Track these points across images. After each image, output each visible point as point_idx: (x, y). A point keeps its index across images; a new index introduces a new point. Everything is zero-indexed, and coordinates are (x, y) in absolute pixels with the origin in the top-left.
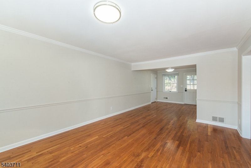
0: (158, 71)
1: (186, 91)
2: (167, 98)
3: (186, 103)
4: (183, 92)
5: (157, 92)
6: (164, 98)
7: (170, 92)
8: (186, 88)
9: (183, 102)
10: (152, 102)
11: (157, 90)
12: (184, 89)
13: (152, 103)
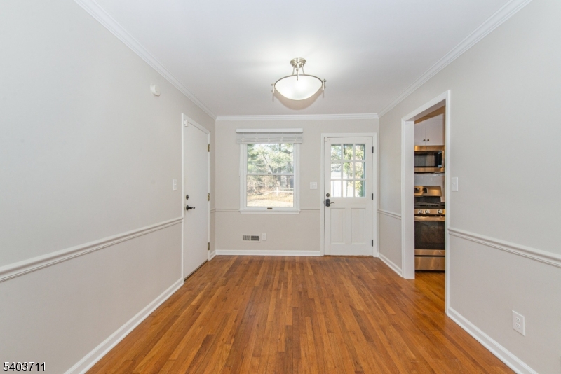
0: (219, 118)
1: (328, 203)
2: (256, 238)
3: (327, 253)
4: (318, 211)
5: (213, 212)
6: (245, 238)
7: (270, 212)
8: (328, 195)
9: (319, 249)
10: (187, 276)
11: (213, 205)
12: (323, 199)
13: (186, 280)
